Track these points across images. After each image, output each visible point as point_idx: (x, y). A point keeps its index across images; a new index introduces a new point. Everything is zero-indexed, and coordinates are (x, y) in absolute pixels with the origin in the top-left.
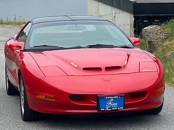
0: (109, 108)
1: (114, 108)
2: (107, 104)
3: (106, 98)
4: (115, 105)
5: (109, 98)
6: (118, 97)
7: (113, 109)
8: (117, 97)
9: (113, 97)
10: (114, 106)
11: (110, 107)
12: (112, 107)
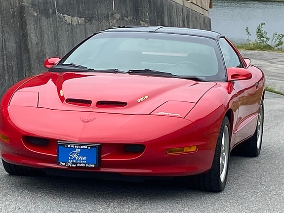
0: (73, 163)
1: (81, 163)
2: (70, 156)
3: (69, 146)
4: (83, 160)
5: (73, 146)
6: (88, 147)
7: (78, 165)
8: (86, 147)
9: (79, 147)
10: (82, 162)
11: (75, 161)
12: (78, 161)
